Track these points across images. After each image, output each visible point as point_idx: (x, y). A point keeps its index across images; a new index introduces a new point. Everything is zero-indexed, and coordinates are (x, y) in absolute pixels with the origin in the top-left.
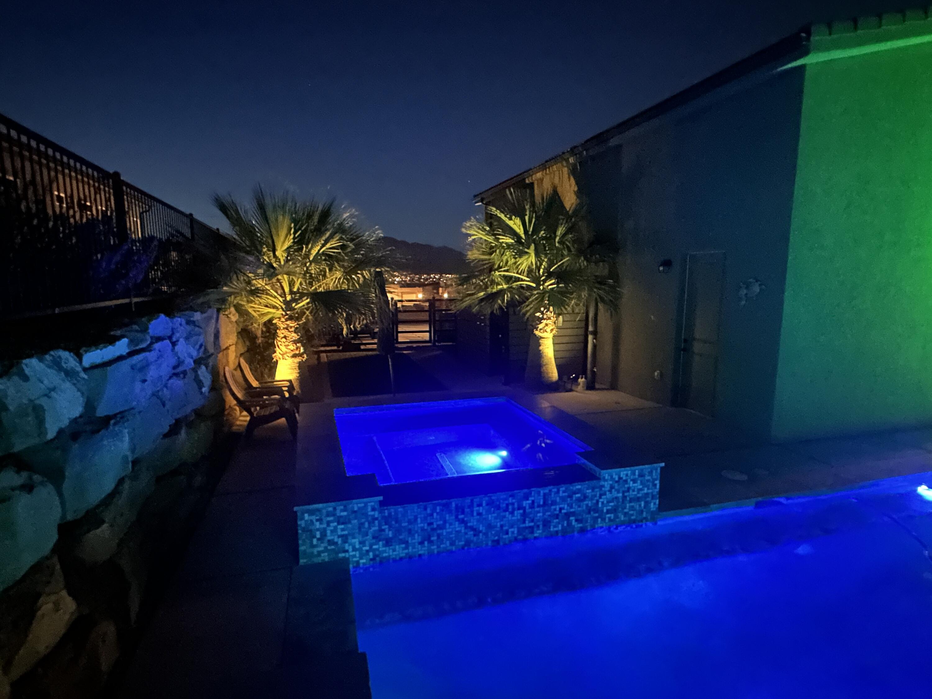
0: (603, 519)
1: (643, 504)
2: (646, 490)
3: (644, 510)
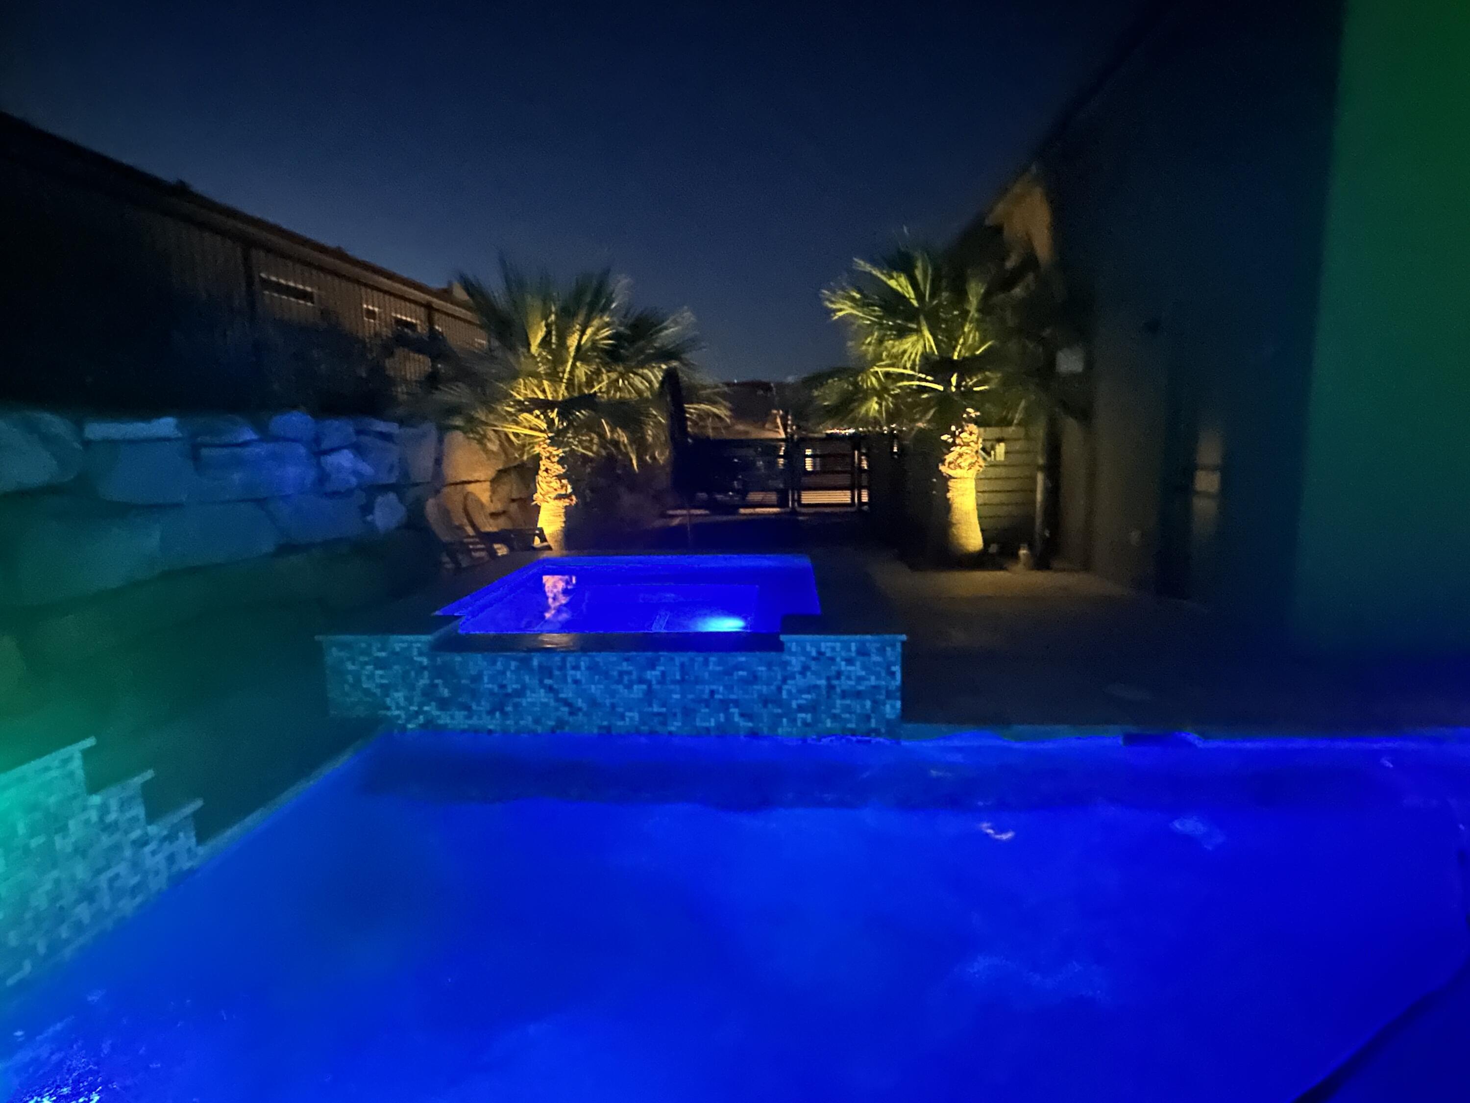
0: (793, 721)
1: (868, 704)
2: (873, 681)
3: (873, 715)
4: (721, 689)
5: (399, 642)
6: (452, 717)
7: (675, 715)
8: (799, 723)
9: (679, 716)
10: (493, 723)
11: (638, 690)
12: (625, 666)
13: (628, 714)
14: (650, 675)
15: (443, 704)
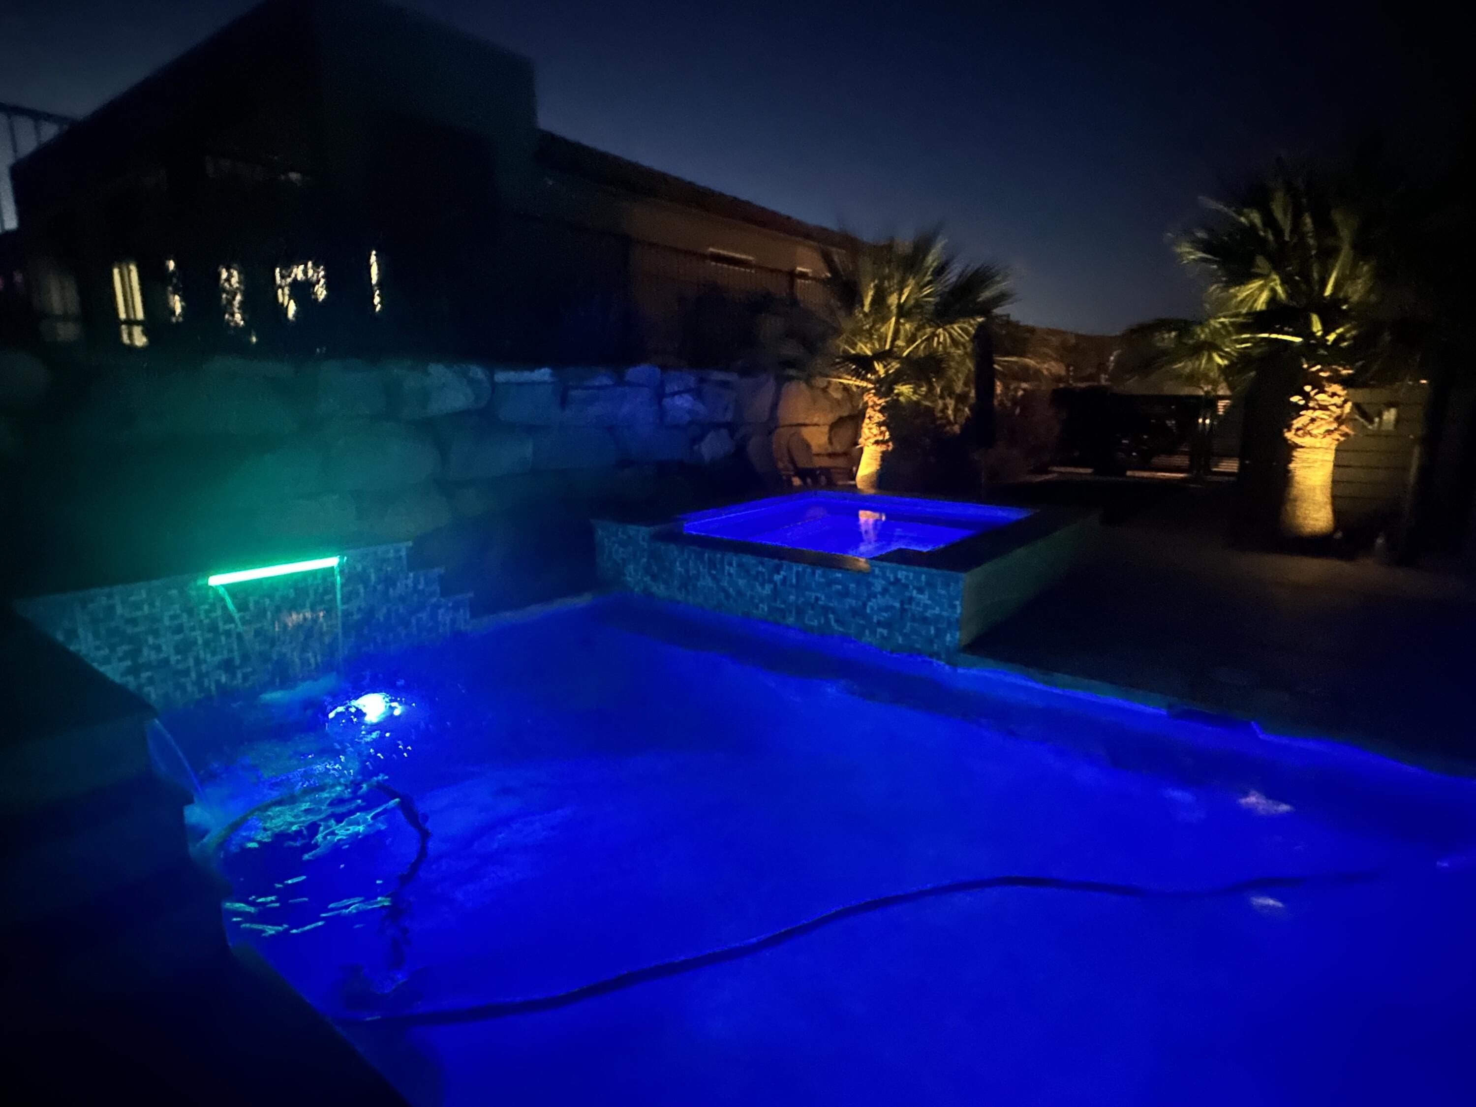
1: (932, 630)
4: (823, 597)
5: (632, 529)
6: (658, 588)
7: (791, 612)
8: (878, 636)
9: (794, 612)
10: (680, 596)
11: (767, 590)
12: (760, 568)
13: (761, 605)
14: (777, 578)
15: (654, 577)
